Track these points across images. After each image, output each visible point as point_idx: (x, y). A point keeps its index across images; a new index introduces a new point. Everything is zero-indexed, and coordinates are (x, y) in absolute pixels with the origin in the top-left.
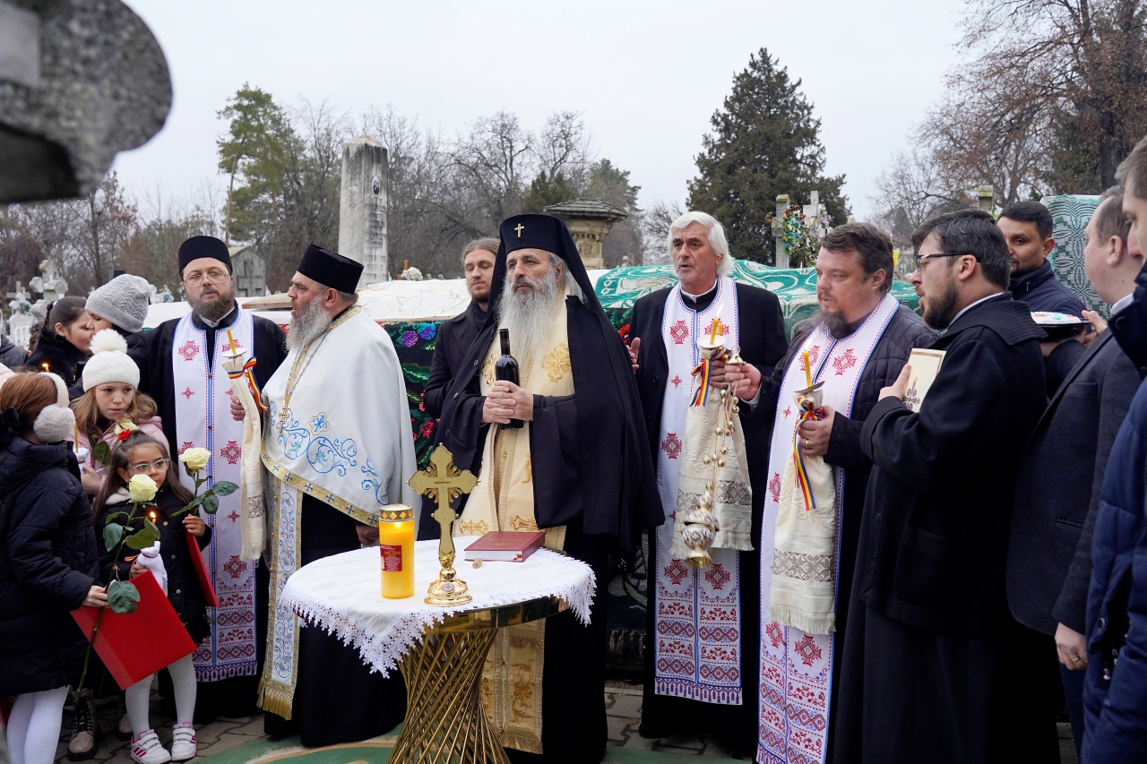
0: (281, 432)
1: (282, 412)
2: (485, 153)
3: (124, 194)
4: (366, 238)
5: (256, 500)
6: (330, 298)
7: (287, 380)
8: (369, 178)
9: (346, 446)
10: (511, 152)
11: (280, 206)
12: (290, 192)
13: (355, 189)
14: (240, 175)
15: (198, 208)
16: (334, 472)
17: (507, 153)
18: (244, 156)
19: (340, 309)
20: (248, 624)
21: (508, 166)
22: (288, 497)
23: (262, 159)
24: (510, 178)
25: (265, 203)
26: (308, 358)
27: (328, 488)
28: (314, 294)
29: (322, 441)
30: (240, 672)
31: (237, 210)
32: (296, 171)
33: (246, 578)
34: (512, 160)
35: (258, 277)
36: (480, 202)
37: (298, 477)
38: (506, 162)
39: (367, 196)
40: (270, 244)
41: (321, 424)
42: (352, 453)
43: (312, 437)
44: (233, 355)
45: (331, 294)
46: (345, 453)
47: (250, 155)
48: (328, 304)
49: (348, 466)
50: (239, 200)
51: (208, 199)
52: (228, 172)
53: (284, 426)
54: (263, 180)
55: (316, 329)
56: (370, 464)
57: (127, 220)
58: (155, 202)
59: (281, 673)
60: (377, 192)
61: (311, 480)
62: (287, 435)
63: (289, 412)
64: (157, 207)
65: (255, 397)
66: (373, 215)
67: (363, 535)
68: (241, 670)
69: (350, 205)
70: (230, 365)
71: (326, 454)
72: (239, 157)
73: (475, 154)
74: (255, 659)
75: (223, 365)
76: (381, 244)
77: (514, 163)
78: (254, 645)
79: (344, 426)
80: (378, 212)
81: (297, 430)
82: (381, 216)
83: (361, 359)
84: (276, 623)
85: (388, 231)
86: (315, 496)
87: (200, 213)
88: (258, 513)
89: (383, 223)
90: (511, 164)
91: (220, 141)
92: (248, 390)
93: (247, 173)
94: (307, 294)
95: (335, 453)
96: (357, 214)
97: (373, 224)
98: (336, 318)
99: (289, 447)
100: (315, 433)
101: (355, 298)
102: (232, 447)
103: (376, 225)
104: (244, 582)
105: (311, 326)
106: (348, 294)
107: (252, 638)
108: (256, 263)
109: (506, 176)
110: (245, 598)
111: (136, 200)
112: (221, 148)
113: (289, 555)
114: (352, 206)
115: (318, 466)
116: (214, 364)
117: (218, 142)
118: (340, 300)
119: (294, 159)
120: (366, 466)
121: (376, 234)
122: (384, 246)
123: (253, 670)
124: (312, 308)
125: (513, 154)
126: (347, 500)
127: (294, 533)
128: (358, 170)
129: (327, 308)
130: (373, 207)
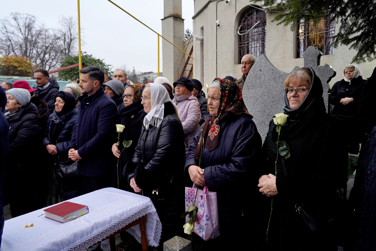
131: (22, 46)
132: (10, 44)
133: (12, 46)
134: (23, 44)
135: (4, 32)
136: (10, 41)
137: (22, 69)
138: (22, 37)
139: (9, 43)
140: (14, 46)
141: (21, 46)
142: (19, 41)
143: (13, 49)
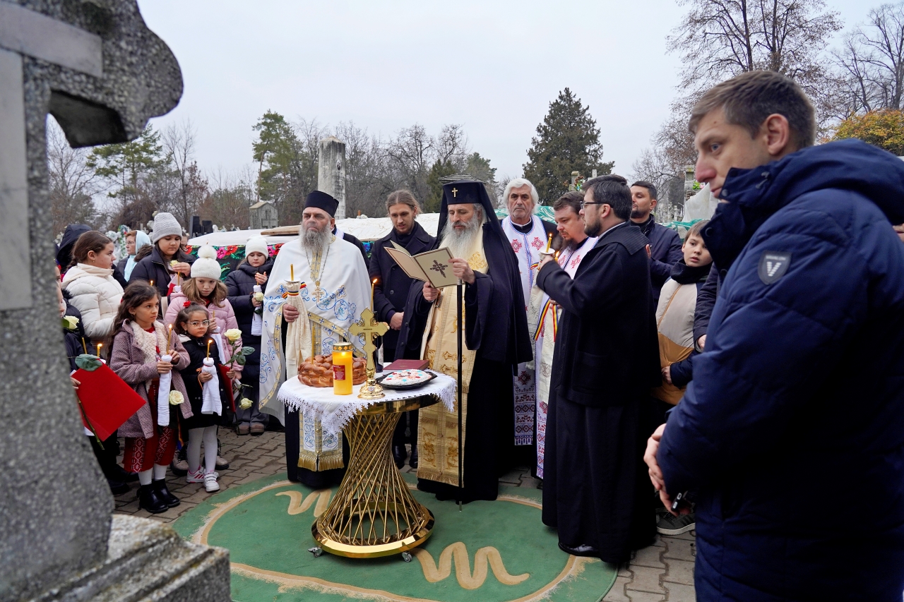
2: (406, 149)
3: (201, 174)
6: (332, 224)
8: (334, 161)
11: (289, 180)
12: (294, 172)
13: (327, 167)
14: (266, 163)
15: (242, 182)
17: (419, 149)
18: (268, 152)
21: (419, 156)
23: (278, 153)
24: (420, 163)
25: (280, 178)
28: (328, 220)
31: (264, 183)
32: (297, 160)
35: (274, 219)
36: (403, 177)
38: (418, 154)
39: (333, 171)
40: (282, 202)
45: (332, 221)
47: (271, 151)
50: (265, 176)
51: (247, 176)
52: (259, 161)
54: (279, 165)
57: (202, 189)
58: (218, 179)
60: (339, 169)
64: (219, 181)
66: (337, 182)
69: (324, 176)
72: (265, 152)
73: (400, 149)
80: (340, 181)
82: (342, 183)
87: (243, 185)
90: (421, 155)
93: (270, 162)
94: (324, 220)
97: (337, 187)
108: (272, 211)
111: (207, 177)
112: (255, 147)
117: (253, 144)
119: (296, 153)
125: (422, 149)
128: (328, 156)
130: (337, 177)
131: (888, 87)
132: (860, 86)
133: (864, 92)
134: (892, 80)
135: (848, 62)
136: (861, 80)
137: (896, 141)
138: (890, 64)
139: (857, 86)
140: (867, 90)
141: (884, 87)
142: (882, 77)
143: (865, 98)
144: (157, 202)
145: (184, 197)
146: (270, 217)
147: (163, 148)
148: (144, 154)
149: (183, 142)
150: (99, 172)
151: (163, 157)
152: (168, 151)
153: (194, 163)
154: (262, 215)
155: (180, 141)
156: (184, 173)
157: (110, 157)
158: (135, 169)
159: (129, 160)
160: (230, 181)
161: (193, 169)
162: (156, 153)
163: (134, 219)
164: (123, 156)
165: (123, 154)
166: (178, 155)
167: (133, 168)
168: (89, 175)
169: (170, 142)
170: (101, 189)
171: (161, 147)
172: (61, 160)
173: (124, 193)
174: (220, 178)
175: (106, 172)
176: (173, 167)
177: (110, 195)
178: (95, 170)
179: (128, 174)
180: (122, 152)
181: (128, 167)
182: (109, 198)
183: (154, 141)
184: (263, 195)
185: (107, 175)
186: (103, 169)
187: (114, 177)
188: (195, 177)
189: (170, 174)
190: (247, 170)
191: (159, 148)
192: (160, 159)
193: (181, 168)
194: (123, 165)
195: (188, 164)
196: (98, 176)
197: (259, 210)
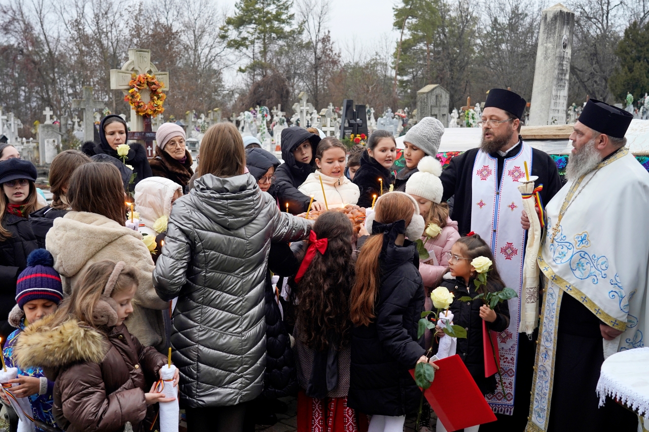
0: (553, 242)
1: (555, 227)
2: (587, 9)
3: (333, 46)
4: (555, 82)
5: (532, 290)
6: (601, 141)
7: (562, 203)
8: (560, 37)
9: (600, 261)
10: (608, 7)
11: (431, 51)
12: (438, 42)
13: (550, 45)
14: (406, 31)
15: (377, 54)
16: (589, 280)
17: (605, 8)
18: (410, 17)
19: (609, 152)
20: (509, 378)
21: (605, 18)
22: (552, 292)
23: (422, 19)
24: (605, 28)
25: (421, 49)
26: (580, 188)
27: (584, 291)
28: (589, 138)
29: (583, 255)
30: (501, 411)
31: (402, 55)
32: (443, 28)
33: (511, 344)
34: (608, 13)
35: (444, 106)
36: (581, 46)
37: (561, 278)
38: (603, 14)
39: (558, 50)
40: (423, 78)
41: (584, 241)
42: (604, 268)
43: (576, 250)
44: (526, 181)
45: (602, 138)
46: (599, 267)
47: (413, 17)
48: (600, 146)
49: (600, 277)
50: (404, 48)
51: (385, 47)
52: (399, 29)
53: (556, 238)
54: (421, 34)
55: (588, 166)
56: (617, 278)
57: (335, 63)
58: (351, 50)
59: (538, 418)
60: (565, 47)
61: (571, 282)
62: (556, 245)
63: (560, 228)
64: (353, 54)
65: (539, 213)
66: (561, 65)
67: (605, 333)
68: (502, 410)
69: (545, 58)
70: (523, 189)
71: (585, 264)
72: (407, 18)
73: (580, 10)
74: (512, 404)
75: (518, 188)
76: (564, 87)
77: (609, 15)
78: (513, 394)
79: (602, 245)
80: (565, 63)
81: (563, 241)
82: (566, 66)
83: (623, 194)
84: (537, 381)
85: (570, 76)
86: (573, 296)
87: (378, 58)
88: (532, 300)
89: (567, 70)
90: (607, 17)
91: (395, 8)
92: (534, 208)
93: (409, 29)
94: (583, 138)
95: (592, 265)
96: (549, 64)
97: (560, 72)
98: (606, 158)
99: (557, 255)
100: (578, 247)
101: (624, 142)
102: (509, 247)
103: (562, 72)
104: (509, 347)
105: (585, 163)
106: (616, 139)
107: (511, 388)
108: (443, 96)
109: (602, 25)
110: (509, 359)
111: (340, 49)
112: (396, 13)
113: (549, 335)
114: (546, 58)
115: (577, 273)
116: (501, 185)
117: (394, 9)
118: (610, 143)
119: (443, 17)
120: (614, 279)
121: (562, 79)
122: (566, 88)
123: (510, 412)
124: (587, 149)
125: (609, 8)
126: (596, 303)
127: (554, 319)
128: (553, 31)
129: (599, 150)
130: (562, 58)
144: (288, 78)
145: (316, 72)
146: (440, 102)
147: (295, 16)
148: (276, 24)
149: (318, 9)
150: (230, 45)
151: (295, 26)
152: (301, 19)
153: (327, 33)
154: (432, 100)
155: (315, 9)
156: (316, 44)
157: (241, 28)
158: (266, 41)
159: (260, 30)
160: (364, 55)
161: (326, 40)
162: (288, 23)
163: (264, 97)
164: (254, 26)
165: (254, 24)
166: (312, 24)
167: (264, 40)
168: (220, 48)
169: (304, 9)
170: (230, 63)
171: (293, 15)
172: (194, 31)
173: (253, 67)
174: (354, 50)
175: (237, 45)
176: (305, 38)
177: (241, 70)
178: (226, 42)
179: (258, 46)
180: (254, 21)
181: (258, 38)
182: (239, 73)
183: (287, 8)
184: (401, 70)
185: (237, 48)
186: (235, 41)
187: (244, 50)
188: (327, 50)
189: (301, 46)
190: (384, 41)
191: (292, 17)
192: (292, 29)
193: (314, 39)
194: (254, 36)
195: (321, 36)
196: (229, 49)
197: (429, 94)
